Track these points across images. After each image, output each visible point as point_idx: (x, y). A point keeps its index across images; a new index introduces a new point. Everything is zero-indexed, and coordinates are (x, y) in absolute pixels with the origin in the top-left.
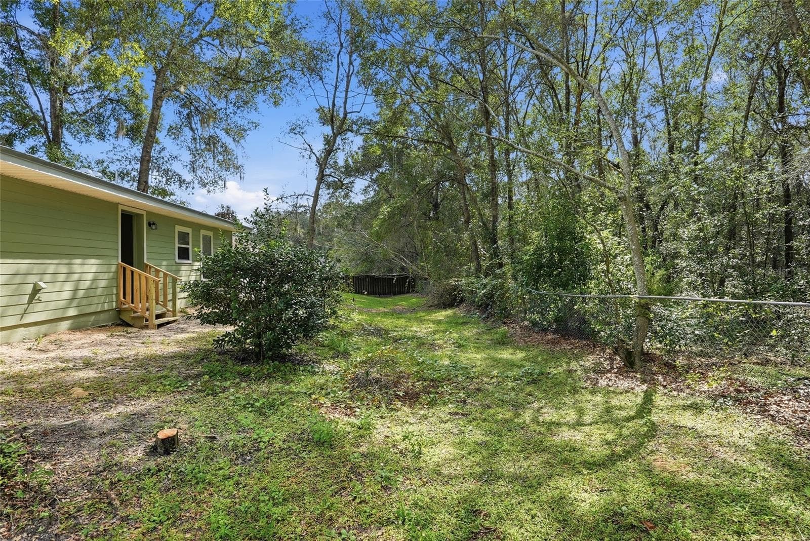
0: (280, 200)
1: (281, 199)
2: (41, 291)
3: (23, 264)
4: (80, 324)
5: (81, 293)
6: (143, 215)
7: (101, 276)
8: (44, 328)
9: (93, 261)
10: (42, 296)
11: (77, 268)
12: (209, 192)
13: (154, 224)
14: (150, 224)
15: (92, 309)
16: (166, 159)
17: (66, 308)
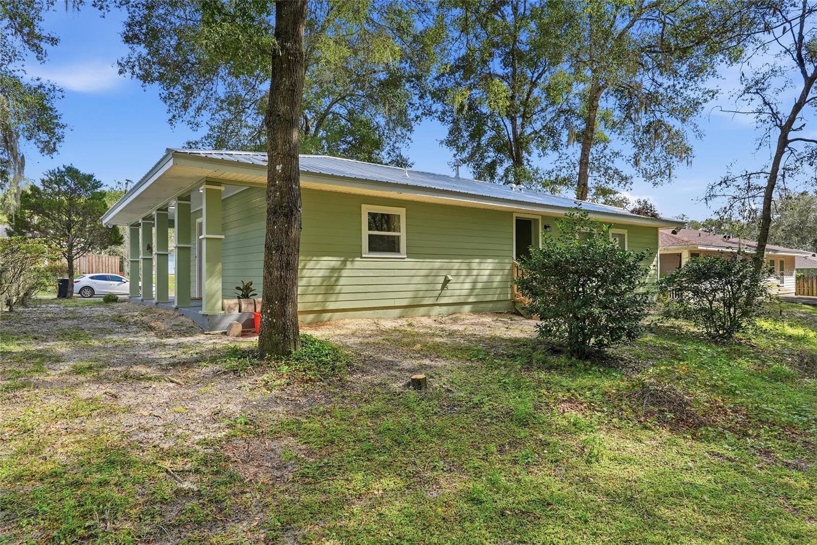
0: (724, 185)
1: (725, 182)
2: (450, 282)
3: (437, 263)
4: (479, 308)
5: (479, 285)
6: (538, 219)
7: (496, 272)
8: (452, 308)
9: (490, 260)
10: (450, 286)
11: (474, 266)
12: (655, 184)
13: (549, 227)
14: (546, 227)
15: (489, 298)
16: (608, 157)
17: (469, 295)
